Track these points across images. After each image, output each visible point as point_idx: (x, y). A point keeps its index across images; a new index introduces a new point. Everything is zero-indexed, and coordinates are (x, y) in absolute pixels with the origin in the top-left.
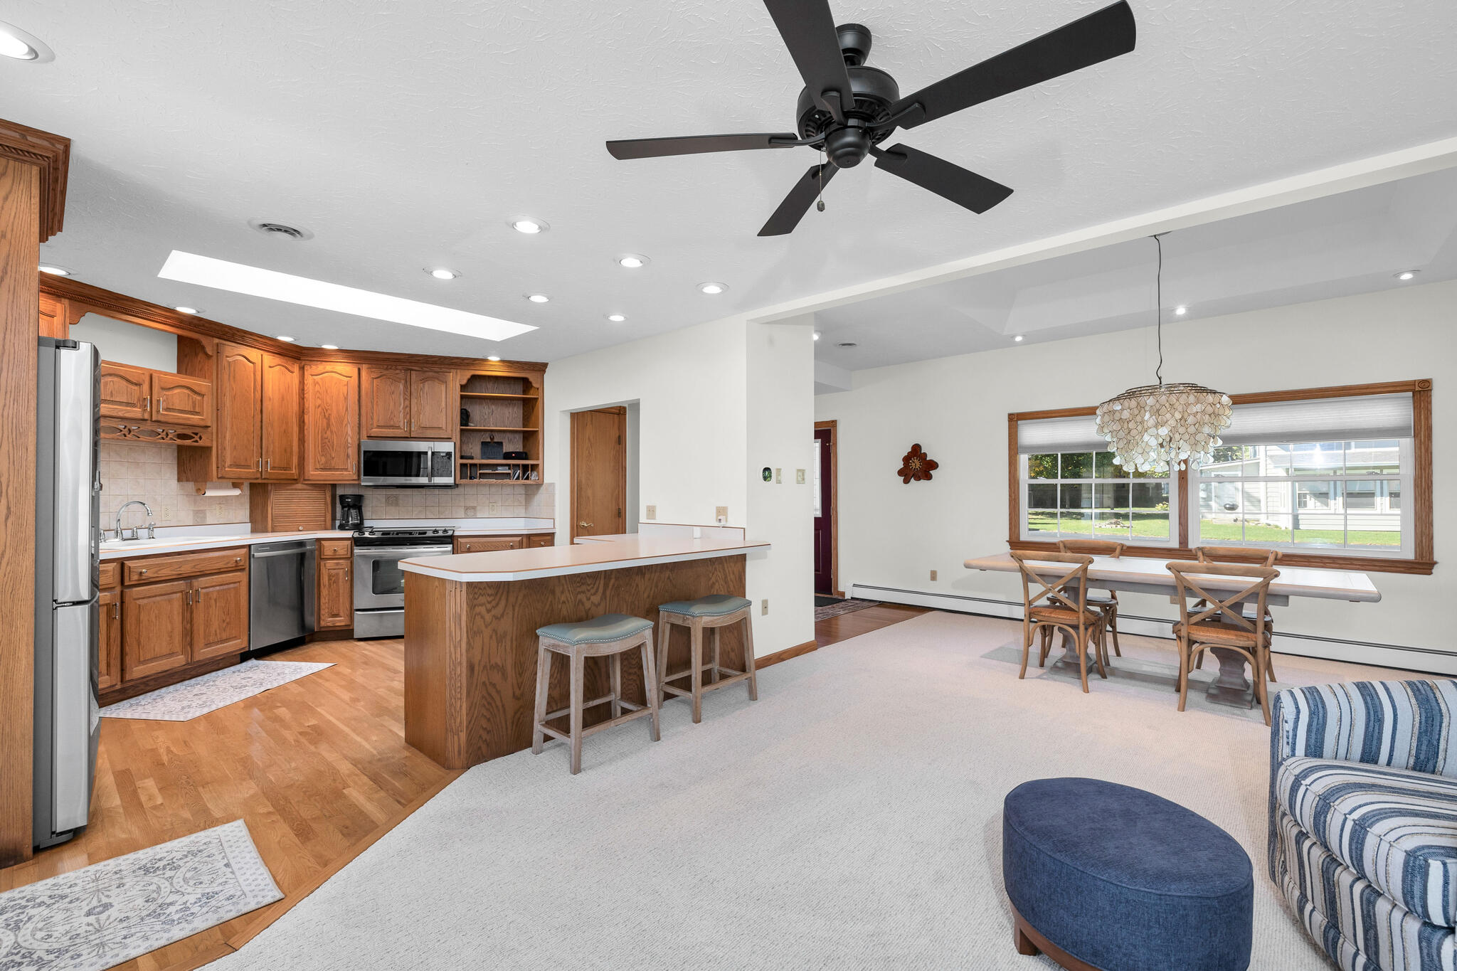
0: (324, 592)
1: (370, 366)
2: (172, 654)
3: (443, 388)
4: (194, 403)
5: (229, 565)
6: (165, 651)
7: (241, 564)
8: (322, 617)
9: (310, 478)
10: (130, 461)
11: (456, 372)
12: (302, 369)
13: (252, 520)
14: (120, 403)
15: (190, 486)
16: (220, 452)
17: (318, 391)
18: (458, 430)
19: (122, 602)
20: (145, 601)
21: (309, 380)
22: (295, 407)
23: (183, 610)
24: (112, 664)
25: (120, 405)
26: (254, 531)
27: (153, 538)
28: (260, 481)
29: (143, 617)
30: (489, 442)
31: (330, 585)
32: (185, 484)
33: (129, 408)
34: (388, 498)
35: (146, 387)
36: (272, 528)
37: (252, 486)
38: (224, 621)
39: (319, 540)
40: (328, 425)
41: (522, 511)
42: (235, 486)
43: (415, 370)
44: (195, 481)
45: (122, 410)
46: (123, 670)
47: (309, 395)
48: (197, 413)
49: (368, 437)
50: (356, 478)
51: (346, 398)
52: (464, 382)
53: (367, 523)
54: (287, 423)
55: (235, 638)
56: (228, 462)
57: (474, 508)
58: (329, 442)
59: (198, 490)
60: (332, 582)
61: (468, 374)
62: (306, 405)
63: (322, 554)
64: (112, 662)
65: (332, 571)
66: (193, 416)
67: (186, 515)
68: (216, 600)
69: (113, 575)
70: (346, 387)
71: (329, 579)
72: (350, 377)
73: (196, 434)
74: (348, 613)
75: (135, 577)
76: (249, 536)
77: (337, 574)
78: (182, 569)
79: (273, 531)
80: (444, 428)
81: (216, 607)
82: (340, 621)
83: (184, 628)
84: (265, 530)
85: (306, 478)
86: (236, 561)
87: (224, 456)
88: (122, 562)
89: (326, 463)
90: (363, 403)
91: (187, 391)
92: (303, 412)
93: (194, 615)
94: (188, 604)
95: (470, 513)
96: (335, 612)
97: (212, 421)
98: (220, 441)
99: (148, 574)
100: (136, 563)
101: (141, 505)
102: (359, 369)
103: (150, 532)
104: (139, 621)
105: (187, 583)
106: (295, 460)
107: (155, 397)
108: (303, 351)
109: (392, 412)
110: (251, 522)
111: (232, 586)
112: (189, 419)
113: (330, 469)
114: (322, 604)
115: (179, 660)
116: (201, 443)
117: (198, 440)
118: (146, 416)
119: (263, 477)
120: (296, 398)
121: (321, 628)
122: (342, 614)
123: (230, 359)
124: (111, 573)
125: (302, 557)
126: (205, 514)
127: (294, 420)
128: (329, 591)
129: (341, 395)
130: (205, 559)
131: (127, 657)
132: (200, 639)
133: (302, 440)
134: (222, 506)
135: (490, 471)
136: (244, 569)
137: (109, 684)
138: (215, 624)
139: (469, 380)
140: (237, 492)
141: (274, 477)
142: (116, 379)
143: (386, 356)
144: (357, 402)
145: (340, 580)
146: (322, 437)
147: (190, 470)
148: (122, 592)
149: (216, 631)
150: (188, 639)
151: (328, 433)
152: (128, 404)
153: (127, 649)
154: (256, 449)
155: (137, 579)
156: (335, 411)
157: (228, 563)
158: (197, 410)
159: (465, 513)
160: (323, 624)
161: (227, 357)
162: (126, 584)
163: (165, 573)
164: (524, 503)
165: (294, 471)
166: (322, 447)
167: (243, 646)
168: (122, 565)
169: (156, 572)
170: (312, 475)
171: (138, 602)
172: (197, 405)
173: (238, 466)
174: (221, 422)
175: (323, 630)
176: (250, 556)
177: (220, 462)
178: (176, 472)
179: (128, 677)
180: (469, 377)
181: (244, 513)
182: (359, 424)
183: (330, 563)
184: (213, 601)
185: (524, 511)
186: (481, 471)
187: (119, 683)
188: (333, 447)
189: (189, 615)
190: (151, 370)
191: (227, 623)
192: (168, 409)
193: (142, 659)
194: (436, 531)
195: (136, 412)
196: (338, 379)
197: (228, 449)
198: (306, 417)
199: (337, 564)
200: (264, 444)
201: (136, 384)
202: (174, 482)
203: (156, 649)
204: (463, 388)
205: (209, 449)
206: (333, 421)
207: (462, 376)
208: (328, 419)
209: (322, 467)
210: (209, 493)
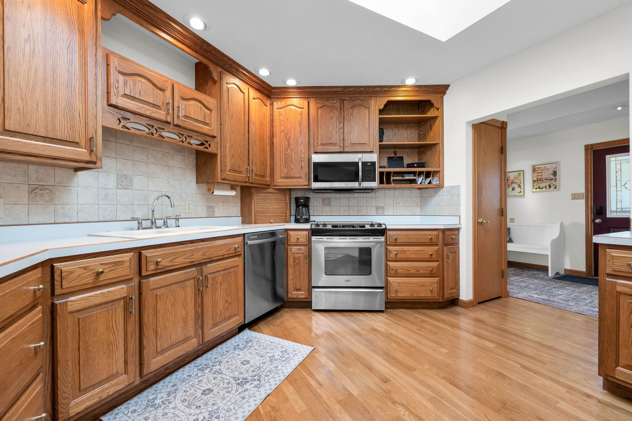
0: (291, 271)
1: (315, 99)
2: (186, 340)
3: (367, 112)
4: (205, 115)
5: (230, 252)
6: (181, 338)
7: (239, 250)
8: (290, 291)
9: (278, 184)
10: (163, 164)
11: (376, 100)
12: (272, 104)
13: (243, 215)
14: (148, 103)
15: (204, 186)
16: (222, 158)
17: (282, 120)
18: (378, 145)
19: (140, 294)
20: (163, 290)
21: (276, 112)
23: (195, 295)
24: (129, 362)
25: (148, 106)
26: (243, 222)
27: (179, 226)
28: (248, 184)
29: (161, 307)
30: (394, 157)
31: (294, 266)
32: (201, 185)
33: (155, 109)
34: (324, 200)
35: (168, 93)
36: (255, 221)
37: (242, 188)
38: (227, 301)
39: (287, 230)
40: (289, 144)
41: (418, 210)
42: (233, 188)
43: (347, 100)
44: (208, 183)
45: (149, 110)
46: (141, 364)
47: (276, 124)
48: (207, 124)
49: (315, 153)
50: (308, 184)
51: (300, 124)
52: (382, 107)
53: (312, 218)
54: (264, 143)
55: (235, 315)
56: (228, 168)
57: (383, 208)
58: (289, 157)
59: (209, 190)
60: (295, 263)
61: (385, 100)
62: (275, 131)
63: (289, 241)
64: (130, 359)
65: (296, 255)
66: (204, 126)
67: (202, 210)
68: (220, 284)
69: (130, 266)
70: (300, 116)
71: (294, 261)
72: (302, 108)
73: (207, 142)
74: (307, 288)
75: (152, 267)
76: (240, 226)
77: (299, 257)
78: (194, 257)
79: (255, 223)
80: (368, 143)
81: (221, 289)
82: (302, 295)
83: (196, 312)
84: (250, 223)
85: (275, 184)
86: (235, 248)
87: (226, 162)
88: (139, 252)
89: (288, 173)
90: (311, 127)
91: (199, 105)
92: (273, 136)
93: (205, 299)
94: (199, 290)
95: (380, 211)
96: (298, 287)
97: (217, 133)
98: (223, 149)
99: (165, 263)
100: (152, 252)
101: (167, 199)
102: (308, 102)
103: (177, 222)
104: (156, 312)
105: (198, 270)
106: (268, 171)
107: (176, 105)
108: (273, 91)
109: (331, 133)
110: (241, 216)
111: (232, 270)
112: (201, 128)
113: (290, 178)
114: (289, 280)
115: (193, 344)
116: (210, 150)
117: (208, 147)
118: (169, 119)
119: (250, 182)
120: (268, 125)
121: (288, 299)
122: (303, 289)
123: (229, 86)
124: (128, 264)
125: (274, 244)
126: (214, 209)
127: (268, 141)
128: (293, 270)
130: (211, 247)
131: (145, 350)
132: (208, 323)
133: (272, 157)
134: (224, 203)
135: (400, 178)
136: (240, 255)
137: (127, 383)
138: (221, 305)
139: (386, 105)
140: (233, 193)
141: (256, 182)
142: (143, 80)
144: (307, 127)
145: (302, 263)
146: (285, 154)
147: (204, 174)
148: (140, 282)
149: (221, 312)
150: (200, 321)
151: (289, 150)
152: (154, 105)
153: (145, 342)
154: (246, 159)
155: (154, 268)
156: (293, 134)
157: (229, 250)
158: (207, 122)
159: (376, 211)
160: (290, 295)
161: (227, 83)
162: (143, 275)
163: (180, 261)
164: (419, 204)
165: (268, 179)
166: (285, 161)
167: (241, 321)
168: (140, 254)
169: (172, 261)
170: (280, 182)
171: (155, 292)
172: (207, 118)
173: (235, 171)
174: (223, 135)
175: (289, 300)
176: (244, 243)
177: (223, 166)
178: (195, 176)
179: (145, 372)
180: (385, 102)
181: (237, 210)
182: (309, 143)
183: (294, 249)
184: (218, 285)
185: (419, 210)
186: (394, 178)
187: (138, 378)
188: (292, 162)
189: (200, 299)
190: (173, 80)
191: (229, 303)
192: (186, 117)
193: (159, 350)
194: (372, 225)
195: (161, 114)
196: (295, 110)
197: (228, 157)
198: (275, 139)
199: (299, 249)
200: (250, 156)
201: (161, 89)
202: (194, 184)
203: (172, 337)
204: (381, 112)
205: (215, 155)
206: (292, 141)
207: (379, 103)
208: (289, 140)
209: (285, 176)
210: (216, 193)
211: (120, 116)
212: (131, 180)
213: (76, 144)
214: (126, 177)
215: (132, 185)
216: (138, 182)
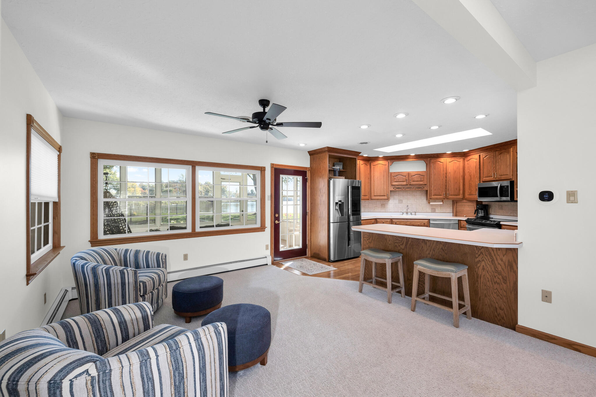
4: (421, 178)
11: (513, 148)
12: (464, 160)
13: (453, 212)
16: (430, 191)
17: (468, 166)
21: (466, 162)
22: (462, 174)
25: (400, 182)
35: (407, 176)
37: (453, 201)
39: (459, 220)
40: (471, 179)
43: (498, 151)
47: (466, 169)
48: (422, 181)
49: (482, 181)
51: (476, 168)
54: (457, 180)
56: (433, 195)
58: (471, 185)
62: (465, 172)
63: (461, 225)
70: (476, 164)
72: (477, 159)
80: (509, 174)
84: (458, 216)
86: (424, 223)
89: (471, 192)
90: (481, 169)
91: (419, 175)
92: (464, 175)
97: (427, 183)
98: (430, 188)
102: (480, 155)
103: (415, 213)
106: (461, 192)
107: (410, 179)
109: (489, 170)
112: (419, 183)
113: (472, 194)
116: (425, 189)
118: (408, 184)
120: (461, 170)
123: (434, 163)
124: (389, 222)
126: (435, 209)
129: (474, 167)
130: (414, 221)
133: (464, 185)
141: (452, 198)
142: (400, 176)
143: (487, 148)
144: (479, 169)
146: (469, 183)
151: (471, 181)
152: (403, 181)
154: (444, 189)
156: (472, 173)
157: (421, 224)
158: (422, 180)
161: (432, 163)
165: (461, 196)
166: (469, 186)
170: (467, 197)
173: (437, 195)
174: (430, 183)
176: (429, 222)
177: (430, 194)
178: (426, 197)
181: (450, 210)
182: (480, 177)
188: (472, 187)
190: (409, 172)
192: (413, 181)
195: (405, 183)
196: (474, 160)
198: (465, 177)
200: (447, 188)
201: (405, 176)
202: (426, 200)
206: (472, 176)
208: (471, 176)
209: (469, 194)
210: (431, 203)
211: (394, 187)
212: (402, 201)
213: (385, 196)
214: (401, 200)
215: (402, 202)
216: (404, 201)
